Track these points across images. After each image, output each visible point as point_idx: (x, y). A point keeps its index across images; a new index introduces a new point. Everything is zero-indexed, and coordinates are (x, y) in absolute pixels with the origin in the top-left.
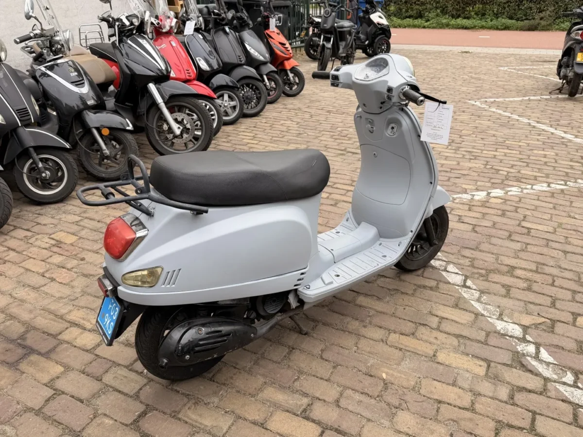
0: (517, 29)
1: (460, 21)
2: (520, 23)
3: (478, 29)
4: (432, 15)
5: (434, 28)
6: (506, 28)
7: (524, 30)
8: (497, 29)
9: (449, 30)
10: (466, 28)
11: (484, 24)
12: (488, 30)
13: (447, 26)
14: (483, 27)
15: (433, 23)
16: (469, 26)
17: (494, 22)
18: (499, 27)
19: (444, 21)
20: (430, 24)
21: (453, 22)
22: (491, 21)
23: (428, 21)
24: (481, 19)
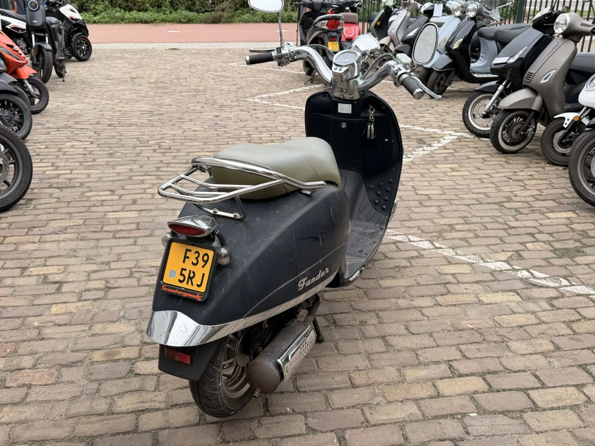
0: (201, 22)
1: (134, 14)
2: (202, 16)
3: (159, 23)
4: (100, 8)
5: (106, 23)
6: (189, 21)
7: (209, 23)
8: (180, 22)
9: (125, 25)
10: (146, 22)
11: (163, 16)
12: (171, 24)
13: (122, 20)
14: (163, 21)
15: (104, 18)
16: (148, 20)
17: (174, 15)
18: (182, 20)
19: (118, 14)
20: (101, 18)
21: (127, 15)
22: (171, 13)
23: (95, 15)
24: (158, 12)
